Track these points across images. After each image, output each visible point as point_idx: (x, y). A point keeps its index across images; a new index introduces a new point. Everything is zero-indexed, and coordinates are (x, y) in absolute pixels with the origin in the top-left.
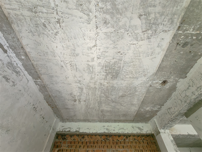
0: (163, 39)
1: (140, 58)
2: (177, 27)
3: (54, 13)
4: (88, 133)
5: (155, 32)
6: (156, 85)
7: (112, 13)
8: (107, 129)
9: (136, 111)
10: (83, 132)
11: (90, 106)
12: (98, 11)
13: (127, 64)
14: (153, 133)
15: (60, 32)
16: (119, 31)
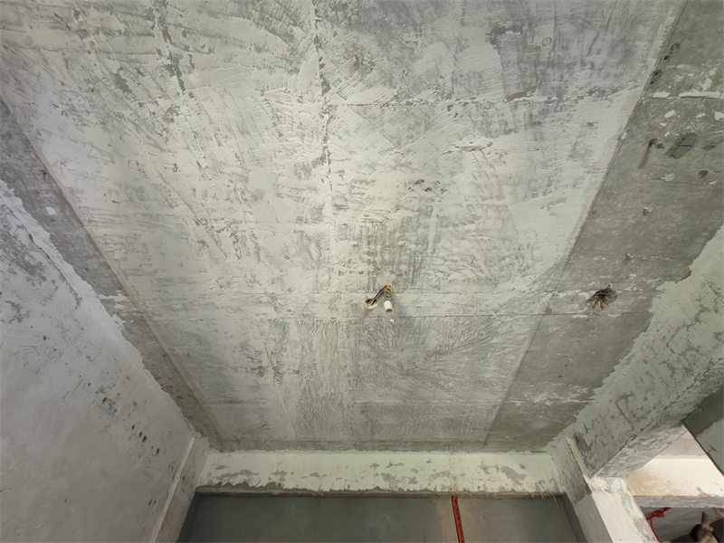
0: (590, 125)
1: (501, 202)
2: (647, 75)
3: (154, 32)
4: (316, 490)
5: (560, 95)
6: (570, 307)
7: (383, 26)
8: (387, 477)
9: (495, 407)
10: (297, 489)
11: (320, 392)
12: (325, 21)
13: (451, 228)
14: (562, 489)
15: (183, 109)
16: (416, 99)
